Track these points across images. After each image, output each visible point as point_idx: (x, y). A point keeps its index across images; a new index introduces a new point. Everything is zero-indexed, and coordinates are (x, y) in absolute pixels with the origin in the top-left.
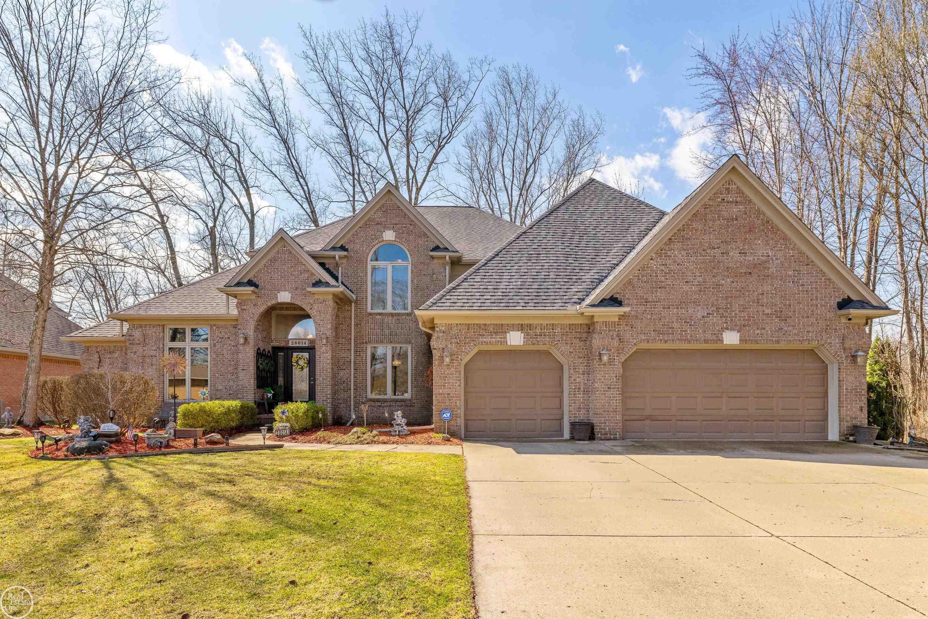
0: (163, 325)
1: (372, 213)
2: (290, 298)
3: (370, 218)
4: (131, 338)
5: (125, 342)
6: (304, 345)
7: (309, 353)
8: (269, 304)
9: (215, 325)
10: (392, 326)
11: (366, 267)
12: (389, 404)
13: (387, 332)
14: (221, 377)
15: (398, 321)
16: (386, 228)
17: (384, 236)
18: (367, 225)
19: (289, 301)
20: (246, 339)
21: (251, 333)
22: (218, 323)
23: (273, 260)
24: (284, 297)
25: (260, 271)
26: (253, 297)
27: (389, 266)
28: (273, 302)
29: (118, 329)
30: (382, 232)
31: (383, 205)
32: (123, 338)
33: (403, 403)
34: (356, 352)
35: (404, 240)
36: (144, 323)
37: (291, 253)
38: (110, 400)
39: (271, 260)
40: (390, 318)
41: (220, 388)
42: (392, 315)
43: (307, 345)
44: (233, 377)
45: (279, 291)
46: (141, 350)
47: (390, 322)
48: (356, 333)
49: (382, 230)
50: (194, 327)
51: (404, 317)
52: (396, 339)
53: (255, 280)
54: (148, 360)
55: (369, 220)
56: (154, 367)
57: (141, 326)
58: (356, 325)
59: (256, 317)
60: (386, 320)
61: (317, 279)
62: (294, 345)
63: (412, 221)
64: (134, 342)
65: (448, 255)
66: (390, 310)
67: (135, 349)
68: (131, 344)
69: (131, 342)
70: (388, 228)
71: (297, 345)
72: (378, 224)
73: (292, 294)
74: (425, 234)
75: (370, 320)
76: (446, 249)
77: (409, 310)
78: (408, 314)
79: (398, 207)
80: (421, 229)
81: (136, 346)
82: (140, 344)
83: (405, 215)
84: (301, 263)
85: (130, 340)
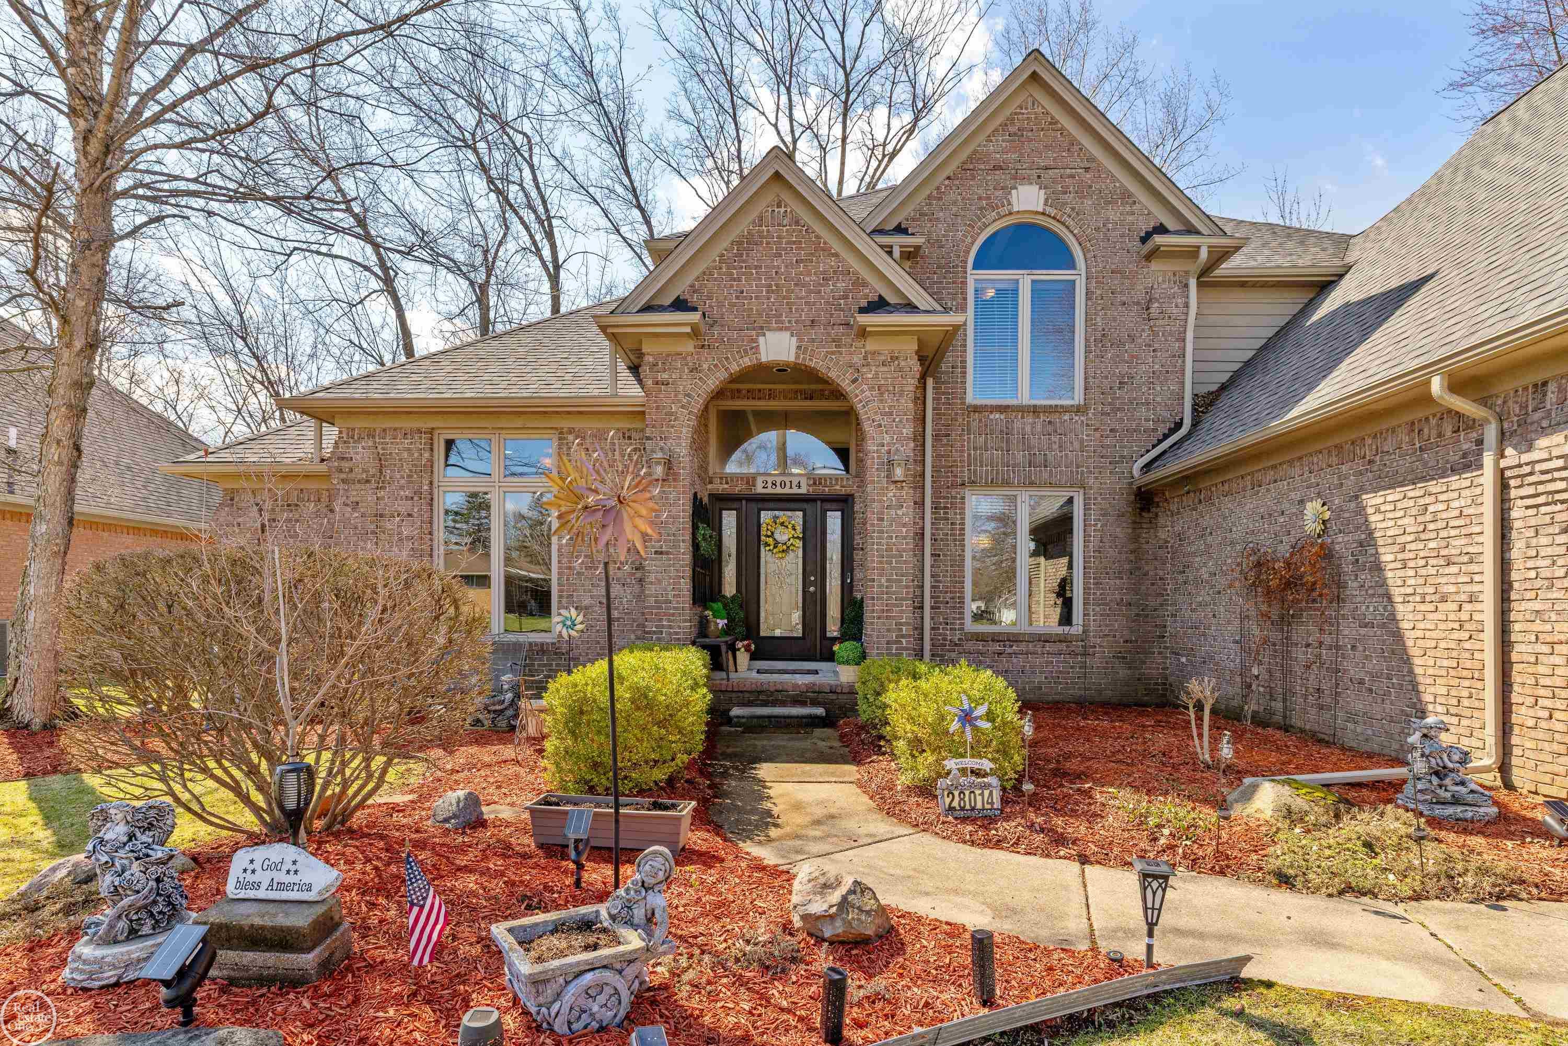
0: (431, 431)
1: (982, 138)
2: (793, 350)
3: (975, 152)
4: (346, 465)
5: (327, 477)
6: (795, 490)
7: (804, 511)
8: (734, 368)
9: (571, 431)
10: (1034, 441)
11: (964, 283)
12: (1023, 647)
13: (1020, 456)
15: (1050, 429)
16: (1019, 178)
17: (1014, 200)
18: (968, 169)
19: (792, 359)
20: (669, 464)
21: (682, 449)
23: (746, 244)
24: (778, 347)
25: (707, 274)
26: (689, 346)
27: (1026, 280)
28: (746, 362)
29: (309, 447)
30: (1007, 190)
31: (1011, 120)
32: (323, 467)
33: (1063, 646)
34: (936, 508)
35: (1068, 210)
36: (380, 424)
37: (797, 223)
38: (285, 703)
39: (740, 243)
40: (1030, 419)
42: (1035, 410)
43: (803, 490)
45: (761, 330)
46: (371, 498)
47: (1028, 429)
48: (937, 457)
49: (1009, 183)
51: (1066, 417)
52: (1045, 475)
53: (694, 299)
54: (390, 526)
55: (970, 159)
56: (407, 544)
57: (371, 435)
58: (937, 437)
59: (697, 405)
60: (1017, 425)
61: (873, 297)
62: (769, 490)
63: (1092, 159)
64: (352, 476)
65: (1205, 244)
66: (1025, 397)
67: (354, 495)
68: (344, 481)
69: (343, 476)
70: (1026, 180)
71: (778, 490)
72: (996, 168)
73: (800, 340)
74: (1126, 195)
75: (975, 425)
76: (1191, 230)
77: (1078, 398)
78: (1078, 410)
79: (1054, 122)
80: (1114, 179)
81: (358, 486)
82: (368, 481)
83: (1073, 142)
84: (827, 249)
85: (341, 471)
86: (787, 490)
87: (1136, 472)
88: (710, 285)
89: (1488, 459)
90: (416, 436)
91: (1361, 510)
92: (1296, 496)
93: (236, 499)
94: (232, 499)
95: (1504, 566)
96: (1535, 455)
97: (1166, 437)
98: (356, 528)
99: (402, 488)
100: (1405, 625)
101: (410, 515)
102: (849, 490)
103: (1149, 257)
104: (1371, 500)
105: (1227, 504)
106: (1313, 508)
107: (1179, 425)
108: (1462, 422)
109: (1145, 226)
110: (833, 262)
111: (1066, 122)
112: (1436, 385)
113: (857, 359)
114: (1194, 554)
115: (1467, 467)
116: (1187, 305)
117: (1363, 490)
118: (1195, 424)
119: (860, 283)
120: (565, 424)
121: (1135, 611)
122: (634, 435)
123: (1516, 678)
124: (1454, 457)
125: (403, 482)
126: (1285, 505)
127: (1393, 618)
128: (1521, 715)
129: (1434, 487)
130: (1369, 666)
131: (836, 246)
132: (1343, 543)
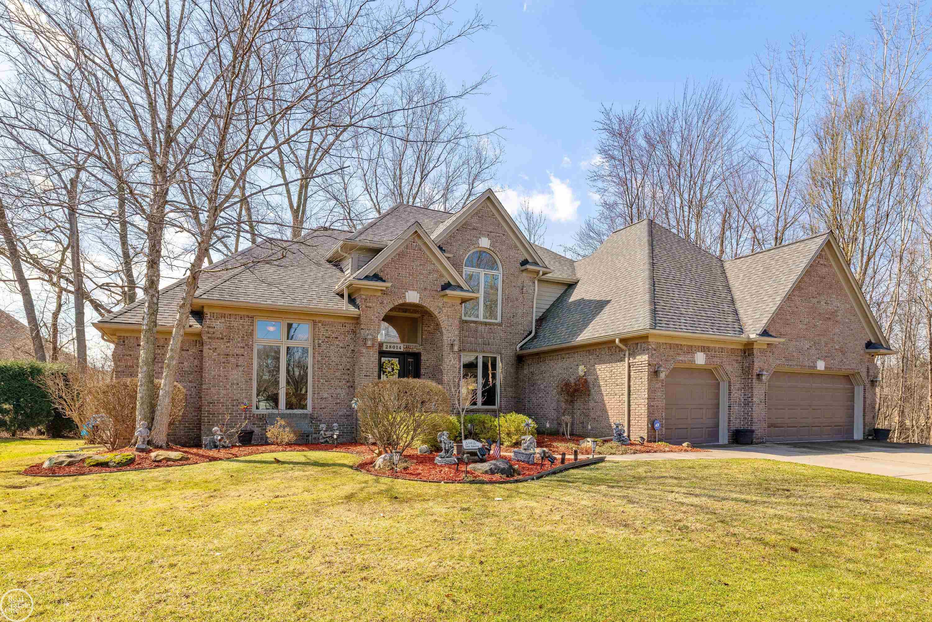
0: (254, 317)
2: (418, 299)
4: (211, 330)
5: (201, 335)
6: (399, 350)
7: (399, 358)
8: (397, 303)
9: (319, 321)
10: (485, 336)
11: (463, 272)
13: (480, 341)
14: (326, 383)
15: (490, 331)
16: (481, 234)
17: (480, 242)
18: (465, 228)
19: (417, 302)
22: (322, 319)
24: (412, 297)
25: (386, 265)
26: (379, 294)
27: (482, 273)
28: (401, 302)
30: (478, 238)
31: (480, 212)
35: (497, 249)
36: (227, 312)
37: (420, 250)
39: (399, 255)
40: (483, 327)
41: (325, 395)
42: (486, 324)
43: (402, 350)
44: (340, 384)
45: (407, 290)
46: (223, 347)
47: (483, 330)
49: (478, 236)
50: (291, 322)
51: (495, 327)
52: (488, 348)
53: (381, 274)
54: (233, 360)
56: (241, 369)
57: (224, 317)
59: (381, 317)
60: (479, 329)
61: (448, 283)
62: (388, 349)
63: (505, 231)
64: (214, 335)
65: (542, 270)
66: (481, 319)
67: (214, 345)
68: (209, 338)
69: (210, 335)
70: (484, 235)
71: (392, 349)
72: (474, 229)
73: (421, 295)
74: (516, 246)
75: (465, 328)
76: (536, 264)
77: (499, 320)
78: (500, 325)
79: (493, 215)
80: (513, 240)
81: (217, 341)
82: (222, 339)
83: (499, 224)
84: (431, 261)
85: (208, 333)
86: (395, 350)
87: (518, 349)
88: (388, 269)
89: (626, 359)
90: (247, 319)
91: (595, 369)
92: (575, 363)
93: (126, 342)
94: (124, 342)
95: (629, 387)
96: (636, 360)
97: (527, 337)
98: (215, 360)
99: (239, 342)
100: (606, 402)
101: (243, 355)
102: (419, 351)
103: (522, 271)
104: (598, 367)
105: (552, 363)
106: (581, 368)
107: (531, 333)
108: (621, 350)
109: (522, 259)
110: (432, 266)
111: (497, 215)
112: (617, 341)
113: (440, 305)
114: (538, 380)
115: (622, 361)
116: (534, 290)
117: (596, 364)
118: (536, 333)
119: (442, 276)
120: (317, 319)
121: (516, 400)
122: (347, 325)
123: (631, 414)
124: (618, 358)
125: (239, 339)
126: (572, 366)
127: (603, 400)
128: (632, 422)
129: (614, 365)
130: (597, 414)
131: (434, 261)
132: (590, 378)
